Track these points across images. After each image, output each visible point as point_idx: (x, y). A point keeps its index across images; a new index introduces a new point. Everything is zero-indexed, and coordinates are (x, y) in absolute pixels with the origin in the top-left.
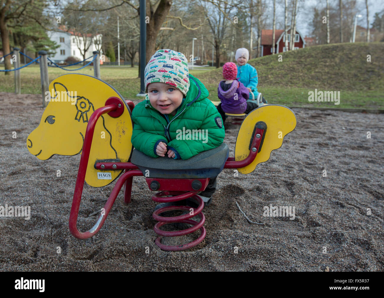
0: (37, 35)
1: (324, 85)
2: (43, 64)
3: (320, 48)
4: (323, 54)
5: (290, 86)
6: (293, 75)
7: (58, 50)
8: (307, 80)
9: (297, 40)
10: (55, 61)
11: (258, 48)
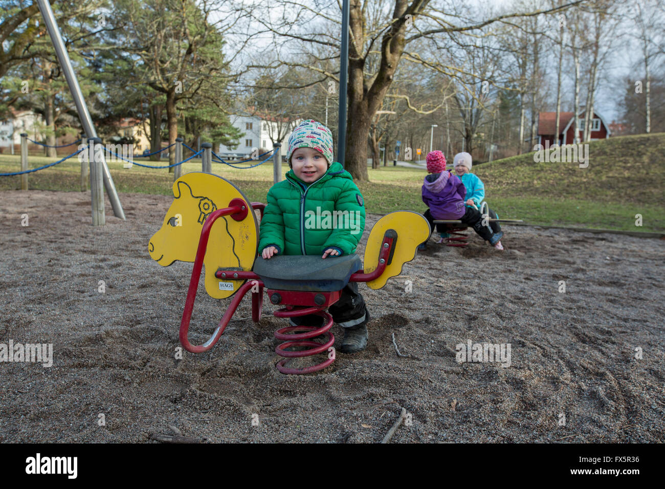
0: (214, 120)
1: (620, 197)
2: (206, 159)
3: (620, 142)
4: (623, 150)
5: (565, 197)
6: (571, 180)
7: (242, 141)
8: (592, 188)
9: (597, 127)
10: (238, 154)
11: (531, 140)
